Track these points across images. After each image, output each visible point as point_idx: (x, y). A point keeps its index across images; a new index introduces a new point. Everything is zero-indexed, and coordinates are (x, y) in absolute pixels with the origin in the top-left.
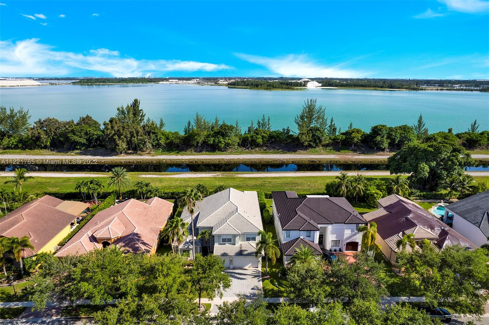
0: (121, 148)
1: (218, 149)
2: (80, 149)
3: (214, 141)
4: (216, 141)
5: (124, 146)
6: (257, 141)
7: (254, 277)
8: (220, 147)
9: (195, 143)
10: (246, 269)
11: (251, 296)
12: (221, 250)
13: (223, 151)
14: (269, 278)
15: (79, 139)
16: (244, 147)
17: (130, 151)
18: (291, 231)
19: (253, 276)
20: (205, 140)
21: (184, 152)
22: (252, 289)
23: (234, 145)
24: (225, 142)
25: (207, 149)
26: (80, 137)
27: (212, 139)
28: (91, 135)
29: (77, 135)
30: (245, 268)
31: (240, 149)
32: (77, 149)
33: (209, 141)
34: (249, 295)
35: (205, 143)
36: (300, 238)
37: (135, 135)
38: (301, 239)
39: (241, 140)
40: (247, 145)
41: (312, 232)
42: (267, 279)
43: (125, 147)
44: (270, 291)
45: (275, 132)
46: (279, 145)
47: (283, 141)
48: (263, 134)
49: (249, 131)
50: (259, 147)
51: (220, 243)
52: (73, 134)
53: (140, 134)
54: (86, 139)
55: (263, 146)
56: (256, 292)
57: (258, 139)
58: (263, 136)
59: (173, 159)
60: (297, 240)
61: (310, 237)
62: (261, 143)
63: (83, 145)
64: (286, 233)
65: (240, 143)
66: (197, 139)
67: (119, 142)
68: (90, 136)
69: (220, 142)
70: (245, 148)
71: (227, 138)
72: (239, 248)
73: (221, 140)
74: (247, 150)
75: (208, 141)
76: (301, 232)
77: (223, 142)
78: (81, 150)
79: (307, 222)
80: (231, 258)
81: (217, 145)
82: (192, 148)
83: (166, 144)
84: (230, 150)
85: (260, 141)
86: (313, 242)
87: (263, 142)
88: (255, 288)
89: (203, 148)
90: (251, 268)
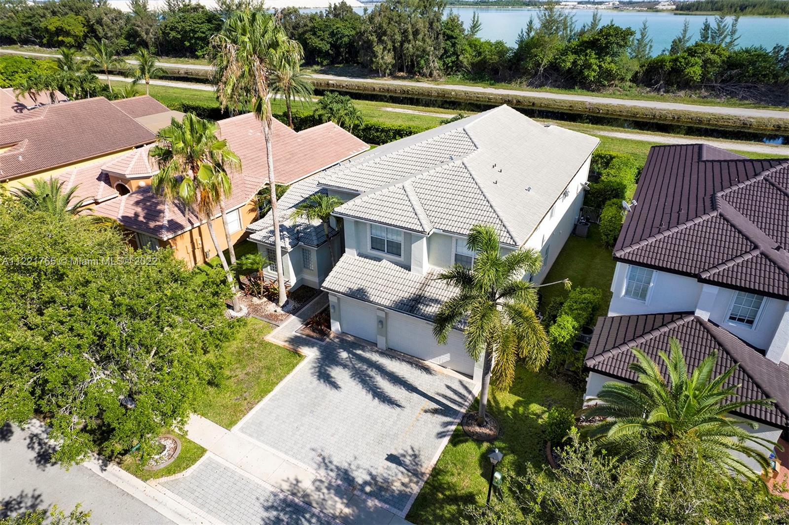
0: (381, 61)
1: (580, 82)
2: (321, 64)
3: (574, 63)
4: (580, 62)
5: (389, 58)
6: (687, 71)
7: (435, 412)
8: (585, 78)
9: (530, 66)
10: (427, 370)
11: (362, 490)
12: (354, 274)
13: (593, 91)
14: (490, 439)
15: (321, 42)
16: (649, 85)
17: (402, 73)
18: (656, 274)
19: (435, 406)
20: (556, 59)
21: (503, 84)
22: (392, 458)
23: (622, 79)
24: (600, 67)
25: (556, 81)
26: (322, 40)
27: (571, 57)
28: (339, 36)
29: (319, 37)
30: (428, 363)
31: (635, 90)
32: (318, 64)
33: (564, 61)
34: (360, 477)
35: (554, 67)
36: (692, 313)
37: (411, 37)
38: (699, 321)
39: (644, 68)
40: (657, 83)
41: (768, 305)
42: (479, 439)
43: (389, 61)
44: (454, 499)
45: (747, 51)
46: (748, 87)
47: (765, 76)
48: (709, 54)
49: (674, 49)
50: (690, 88)
51: (363, 251)
52: (313, 35)
53: (420, 37)
54: (330, 43)
55: (699, 88)
56: (398, 479)
57: (692, 66)
58: (706, 62)
59: (470, 92)
60: (673, 321)
61: (750, 322)
62: (697, 78)
63: (326, 55)
64: (631, 278)
65: (640, 75)
66: (536, 56)
67: (378, 49)
68: (337, 39)
69: (589, 66)
70: (648, 89)
71: (608, 59)
72: (418, 286)
73: (592, 61)
74: (652, 94)
75: (560, 62)
76: (707, 288)
77: (595, 67)
78: (322, 66)
79: (756, 253)
80: (382, 314)
81: (581, 72)
82: (524, 78)
83: (472, 64)
84: (611, 90)
85: (695, 71)
86: (763, 352)
87: (704, 76)
88: (408, 460)
89: (547, 78)
90: (449, 372)
